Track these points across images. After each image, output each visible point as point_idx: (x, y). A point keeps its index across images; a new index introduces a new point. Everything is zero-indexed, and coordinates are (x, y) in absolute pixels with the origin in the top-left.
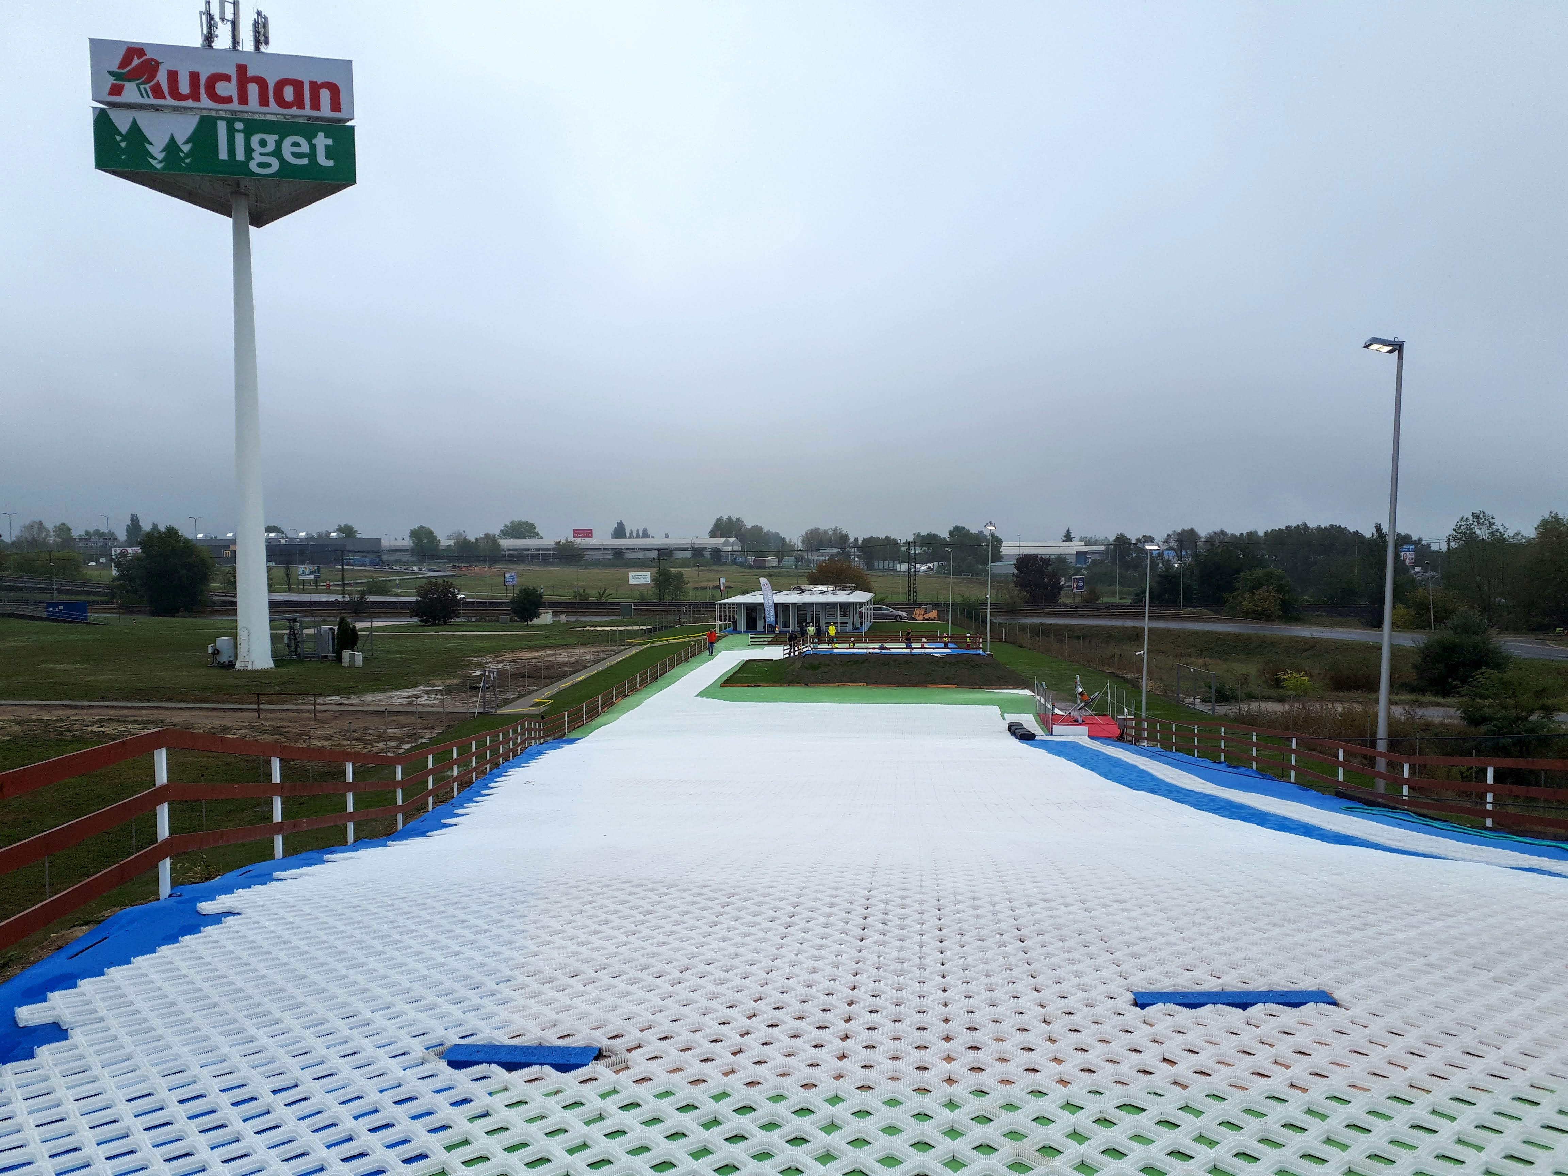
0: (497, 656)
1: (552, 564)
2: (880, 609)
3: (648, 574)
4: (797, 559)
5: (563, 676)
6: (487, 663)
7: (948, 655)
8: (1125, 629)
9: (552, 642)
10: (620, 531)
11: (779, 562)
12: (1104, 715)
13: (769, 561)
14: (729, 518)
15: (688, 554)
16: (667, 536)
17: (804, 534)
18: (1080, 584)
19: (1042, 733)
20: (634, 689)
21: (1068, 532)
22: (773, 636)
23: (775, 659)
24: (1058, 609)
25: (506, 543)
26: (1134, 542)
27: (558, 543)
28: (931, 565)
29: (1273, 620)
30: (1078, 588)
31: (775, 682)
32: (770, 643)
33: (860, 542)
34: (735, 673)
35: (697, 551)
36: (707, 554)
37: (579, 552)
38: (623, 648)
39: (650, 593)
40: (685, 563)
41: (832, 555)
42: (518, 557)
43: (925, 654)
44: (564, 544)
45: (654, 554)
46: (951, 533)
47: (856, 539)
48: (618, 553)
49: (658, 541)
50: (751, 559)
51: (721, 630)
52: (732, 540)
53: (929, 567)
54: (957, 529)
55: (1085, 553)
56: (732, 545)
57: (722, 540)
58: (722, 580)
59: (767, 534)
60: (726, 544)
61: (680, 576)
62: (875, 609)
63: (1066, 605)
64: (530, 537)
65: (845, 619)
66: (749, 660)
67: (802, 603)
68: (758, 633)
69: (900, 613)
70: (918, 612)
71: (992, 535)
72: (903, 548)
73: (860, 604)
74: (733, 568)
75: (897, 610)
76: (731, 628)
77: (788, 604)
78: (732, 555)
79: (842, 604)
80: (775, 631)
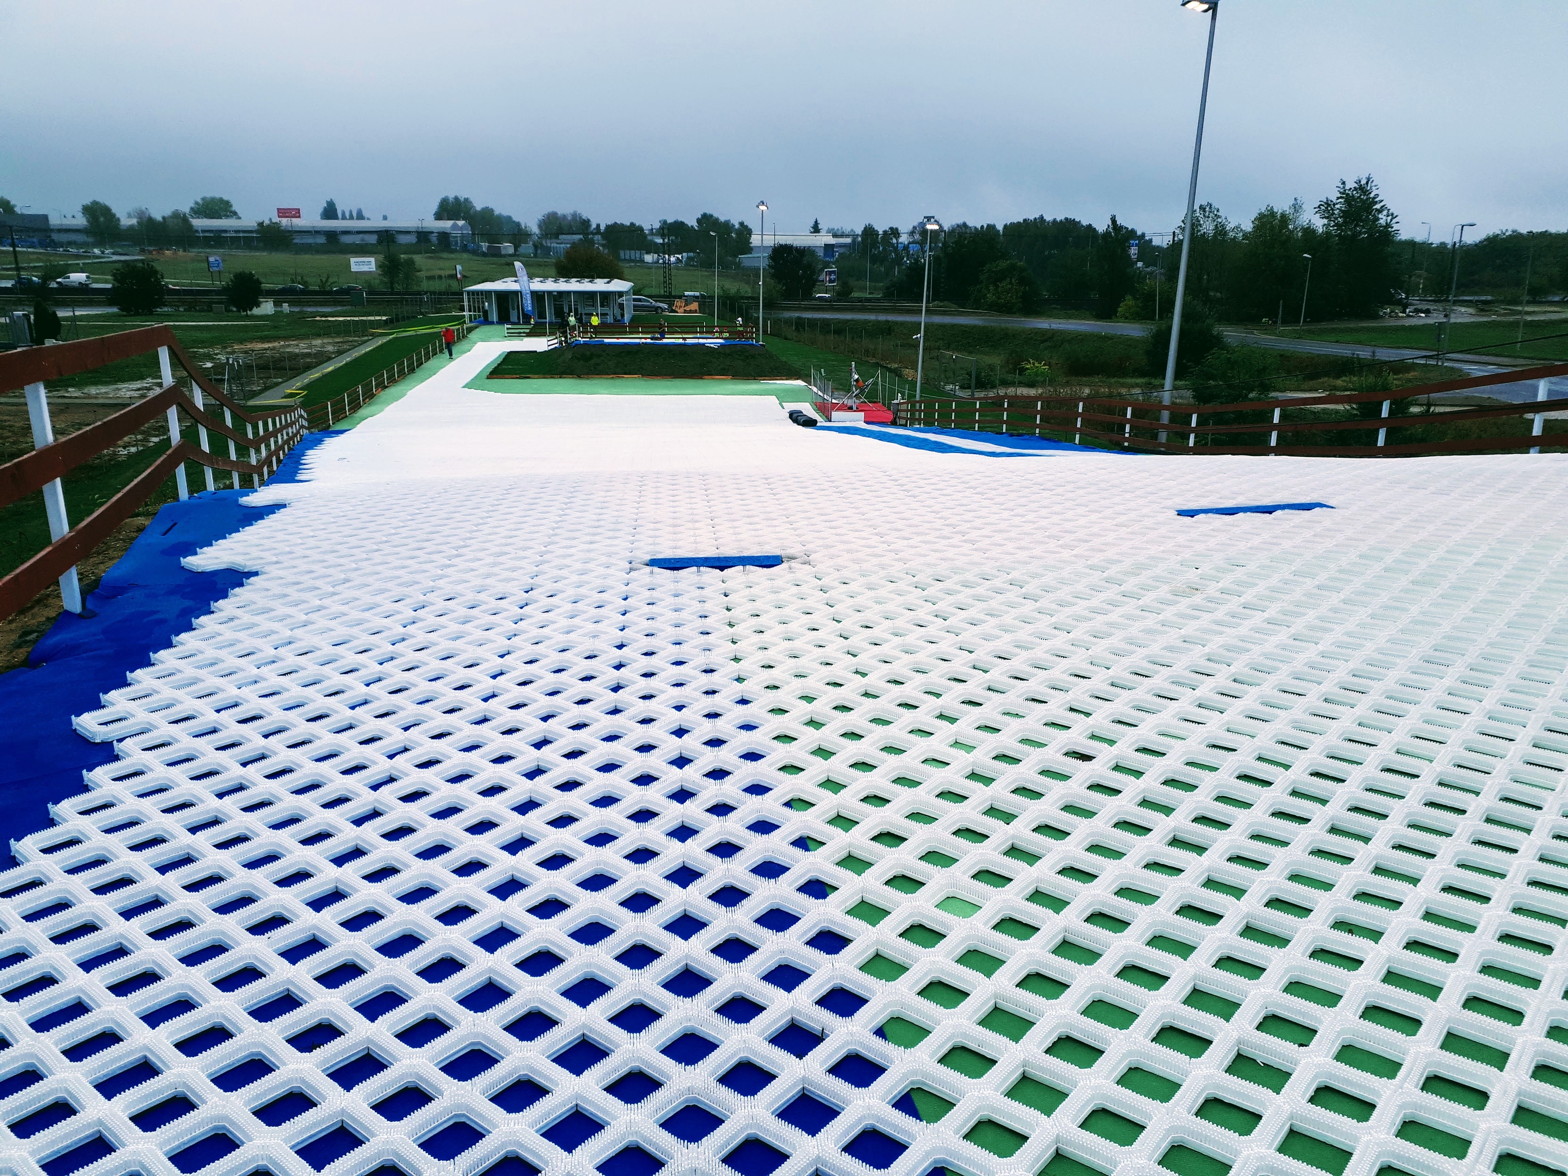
0: (225, 348)
1: (257, 249)
2: (640, 300)
3: (372, 260)
4: (536, 247)
5: (308, 368)
6: (216, 354)
7: (722, 345)
8: (878, 322)
9: (282, 333)
10: (330, 212)
11: (515, 249)
12: (875, 402)
13: (505, 247)
14: (456, 198)
15: (412, 239)
16: (385, 218)
17: (540, 218)
18: (833, 277)
19: (822, 420)
20: (393, 381)
21: (816, 223)
22: (530, 327)
23: (538, 351)
24: (814, 303)
25: (199, 223)
27: (261, 224)
29: (1014, 313)
30: (831, 281)
31: (545, 374)
32: (528, 335)
33: (602, 228)
34: (499, 365)
35: (423, 236)
36: (434, 239)
37: (287, 235)
38: (366, 338)
39: (377, 281)
40: (410, 249)
41: (574, 243)
42: (217, 239)
43: (699, 344)
44: (268, 226)
45: (373, 239)
46: (698, 221)
47: (598, 226)
48: (332, 236)
49: (375, 222)
50: (484, 246)
51: (471, 321)
52: (461, 223)
53: (679, 258)
54: (705, 216)
55: (832, 246)
56: (461, 228)
57: (449, 223)
58: (459, 267)
59: (500, 217)
60: (454, 227)
61: (411, 262)
62: (635, 300)
63: (820, 299)
64: (227, 217)
66: (511, 352)
67: (558, 292)
68: (513, 323)
69: (661, 305)
70: (679, 304)
71: (742, 224)
72: (649, 238)
73: (620, 294)
74: (465, 255)
75: (656, 301)
76: (482, 319)
77: (544, 292)
78: (462, 241)
79: (602, 293)
80: (532, 321)
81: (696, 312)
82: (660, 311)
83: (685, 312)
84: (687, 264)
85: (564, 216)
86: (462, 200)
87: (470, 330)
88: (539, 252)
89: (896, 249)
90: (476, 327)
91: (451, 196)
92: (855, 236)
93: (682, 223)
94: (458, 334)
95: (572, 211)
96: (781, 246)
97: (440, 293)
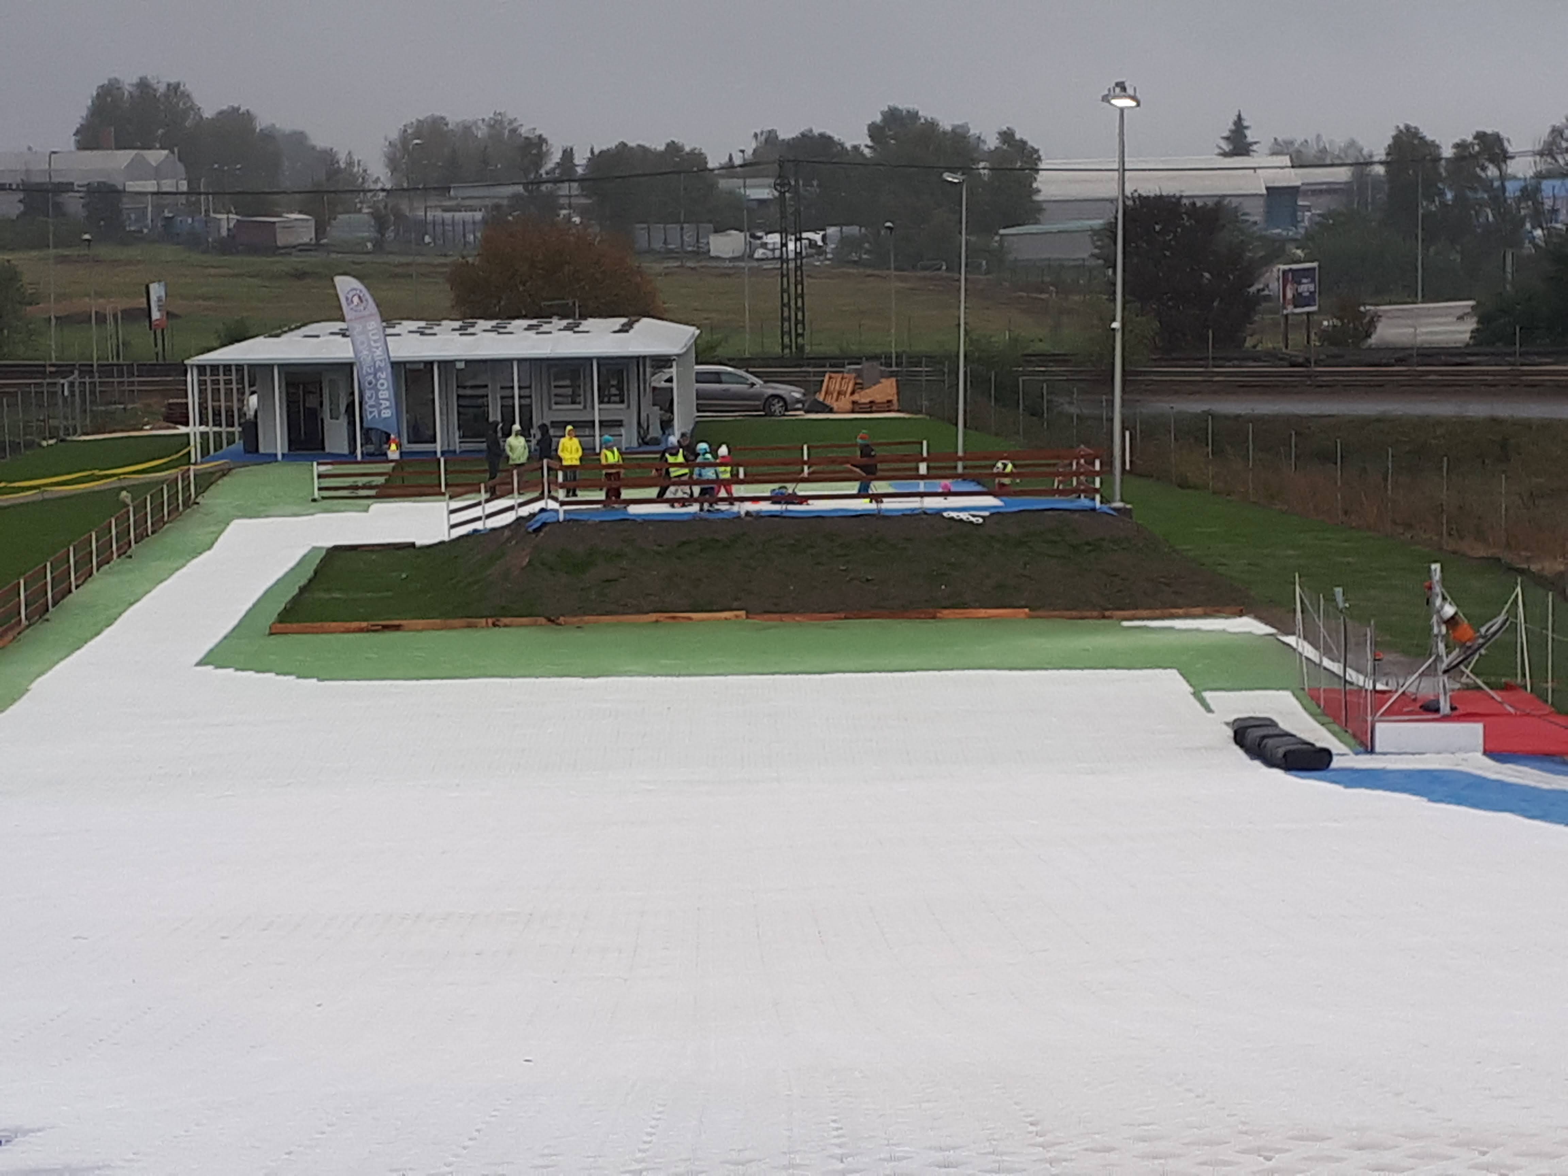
2: (717, 377)
4: (380, 221)
7: (996, 515)
8: (1468, 424)
11: (320, 230)
12: (1508, 687)
13: (289, 227)
14: (143, 85)
17: (394, 135)
18: (1306, 287)
19: (1344, 749)
21: (1239, 127)
22: (387, 467)
23: (419, 542)
24: (1252, 367)
26: (1448, 152)
28: (817, 237)
30: (1299, 300)
31: (445, 615)
32: (385, 493)
33: (581, 159)
34: (303, 590)
35: (41, 196)
36: (74, 204)
41: (497, 207)
43: (924, 513)
46: (875, 131)
47: (568, 154)
50: (227, 221)
51: (205, 452)
52: (156, 156)
53: (812, 244)
54: (893, 116)
55: (1293, 191)
56: (157, 173)
57: (124, 158)
58: (157, 291)
59: (269, 136)
60: (137, 170)
62: (701, 378)
63: (1273, 356)
65: (615, 411)
66: (336, 548)
67: (468, 362)
68: (337, 459)
69: (782, 389)
70: (835, 386)
71: (1007, 136)
72: (724, 184)
73: (662, 362)
74: (168, 252)
75: (767, 378)
76: (239, 444)
77: (430, 364)
78: (159, 209)
79: (604, 362)
80: (393, 452)
81: (887, 406)
82: (777, 407)
83: (856, 407)
84: (840, 260)
85: (467, 129)
86: (162, 89)
87: (206, 481)
88: (390, 234)
89: (1497, 197)
90: (225, 473)
91: (129, 79)
92: (1362, 164)
93: (826, 140)
94: (173, 497)
95: (489, 115)
96: (1144, 201)
97: (106, 370)
